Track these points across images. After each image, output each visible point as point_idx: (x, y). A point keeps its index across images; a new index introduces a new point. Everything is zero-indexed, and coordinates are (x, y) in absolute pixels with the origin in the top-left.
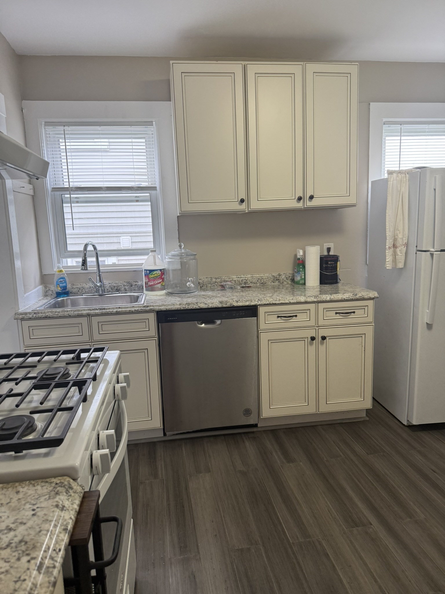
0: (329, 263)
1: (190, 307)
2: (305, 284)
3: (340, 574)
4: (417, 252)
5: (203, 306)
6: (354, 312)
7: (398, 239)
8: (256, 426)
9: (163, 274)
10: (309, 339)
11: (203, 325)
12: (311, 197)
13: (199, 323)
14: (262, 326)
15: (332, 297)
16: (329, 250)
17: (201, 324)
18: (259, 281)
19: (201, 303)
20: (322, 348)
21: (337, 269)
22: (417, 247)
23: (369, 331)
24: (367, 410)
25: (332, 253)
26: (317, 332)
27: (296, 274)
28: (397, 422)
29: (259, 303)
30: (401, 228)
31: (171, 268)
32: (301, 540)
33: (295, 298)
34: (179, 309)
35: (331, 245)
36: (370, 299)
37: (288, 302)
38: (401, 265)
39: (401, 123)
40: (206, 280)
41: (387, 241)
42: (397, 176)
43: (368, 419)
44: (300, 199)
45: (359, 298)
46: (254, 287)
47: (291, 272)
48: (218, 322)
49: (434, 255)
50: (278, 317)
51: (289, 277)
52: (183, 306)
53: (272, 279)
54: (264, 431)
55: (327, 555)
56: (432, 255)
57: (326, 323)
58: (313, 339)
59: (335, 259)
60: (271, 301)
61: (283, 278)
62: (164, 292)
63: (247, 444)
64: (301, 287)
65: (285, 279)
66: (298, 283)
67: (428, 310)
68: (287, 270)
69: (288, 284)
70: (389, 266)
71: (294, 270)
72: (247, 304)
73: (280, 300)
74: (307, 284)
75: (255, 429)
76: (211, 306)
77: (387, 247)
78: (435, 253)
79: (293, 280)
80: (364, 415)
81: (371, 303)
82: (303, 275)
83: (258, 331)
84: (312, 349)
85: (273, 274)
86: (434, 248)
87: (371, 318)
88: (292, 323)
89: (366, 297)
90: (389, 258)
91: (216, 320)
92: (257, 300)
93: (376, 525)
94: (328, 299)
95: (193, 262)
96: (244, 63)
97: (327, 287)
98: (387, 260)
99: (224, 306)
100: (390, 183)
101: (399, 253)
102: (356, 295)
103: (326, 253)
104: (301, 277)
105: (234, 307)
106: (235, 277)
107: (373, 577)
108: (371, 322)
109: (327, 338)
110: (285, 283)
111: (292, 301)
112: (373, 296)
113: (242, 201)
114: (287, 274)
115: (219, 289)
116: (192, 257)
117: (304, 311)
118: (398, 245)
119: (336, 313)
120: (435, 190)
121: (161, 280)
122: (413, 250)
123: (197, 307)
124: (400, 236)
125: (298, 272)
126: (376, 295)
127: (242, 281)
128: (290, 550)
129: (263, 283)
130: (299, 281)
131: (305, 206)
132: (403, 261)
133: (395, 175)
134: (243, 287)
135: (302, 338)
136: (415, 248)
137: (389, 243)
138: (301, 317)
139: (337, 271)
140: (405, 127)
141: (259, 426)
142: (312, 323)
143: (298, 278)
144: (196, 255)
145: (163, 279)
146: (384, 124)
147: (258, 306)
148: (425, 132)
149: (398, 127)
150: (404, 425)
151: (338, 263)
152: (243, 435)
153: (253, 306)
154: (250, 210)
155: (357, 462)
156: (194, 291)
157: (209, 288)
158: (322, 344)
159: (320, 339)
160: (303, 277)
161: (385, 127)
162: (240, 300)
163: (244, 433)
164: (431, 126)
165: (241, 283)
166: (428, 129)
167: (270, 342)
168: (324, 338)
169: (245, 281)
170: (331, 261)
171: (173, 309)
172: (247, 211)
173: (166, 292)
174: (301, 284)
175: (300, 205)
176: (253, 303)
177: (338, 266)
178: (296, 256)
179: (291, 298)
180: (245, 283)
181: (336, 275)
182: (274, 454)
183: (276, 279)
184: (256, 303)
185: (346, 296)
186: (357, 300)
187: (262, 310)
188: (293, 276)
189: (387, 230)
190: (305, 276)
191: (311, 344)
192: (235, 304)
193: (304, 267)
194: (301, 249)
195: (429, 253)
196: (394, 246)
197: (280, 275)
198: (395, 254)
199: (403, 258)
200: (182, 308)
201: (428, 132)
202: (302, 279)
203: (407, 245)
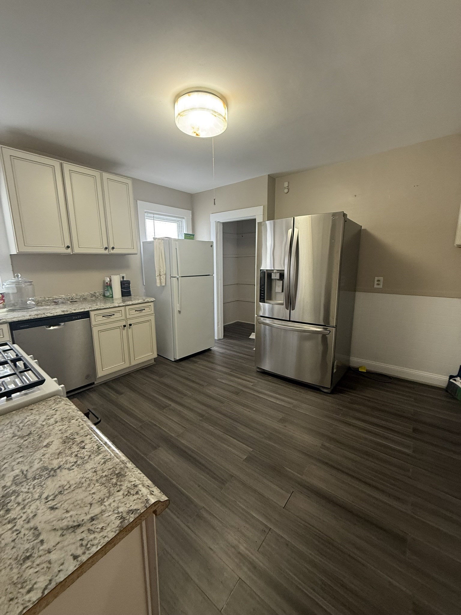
0: (126, 284)
1: (39, 317)
2: (112, 297)
3: (164, 429)
4: (171, 278)
5: (49, 315)
6: (144, 309)
7: (161, 272)
8: (93, 383)
9: (3, 296)
10: (123, 327)
11: (52, 328)
12: (113, 248)
13: (47, 327)
14: (93, 323)
15: (133, 303)
16: (123, 277)
17: (50, 327)
18: (82, 297)
19: (47, 313)
20: (130, 331)
21: (130, 288)
22: (170, 275)
23: (152, 318)
24: (154, 358)
25: (125, 279)
26: (126, 322)
27: (106, 292)
28: (169, 361)
29: (90, 309)
30: (162, 266)
31: (10, 291)
32: (140, 424)
33: (112, 304)
34: (30, 319)
35: (124, 275)
36: (152, 302)
37: (108, 307)
38: (164, 284)
39: (154, 214)
40: (41, 299)
41: (156, 273)
42: (158, 241)
43: (155, 363)
44: (106, 248)
45: (147, 302)
46: (79, 301)
47: (102, 291)
48: (62, 324)
49: (179, 279)
50: (103, 316)
51: (102, 294)
52: (33, 317)
53: (91, 296)
54: (99, 385)
55: (155, 425)
56: (178, 279)
57: (131, 316)
58: (125, 326)
59: (128, 282)
60: (97, 307)
61: (98, 295)
62: (5, 309)
63: (91, 394)
64: (110, 299)
65: (99, 295)
66: (108, 297)
67: (179, 304)
68: (99, 290)
69: (101, 298)
70: (158, 285)
71: (104, 290)
72: (82, 310)
73: (103, 306)
74: (114, 297)
75: (93, 386)
76: (55, 314)
77: (157, 275)
78: (179, 278)
79: (104, 296)
80: (153, 361)
81: (152, 304)
82: (111, 292)
83: (91, 326)
84: (124, 332)
85: (91, 293)
86: (178, 275)
87: (153, 312)
88: (113, 318)
89: (150, 301)
90: (158, 281)
91: (61, 323)
92: (88, 308)
93: (173, 405)
94: (131, 303)
95: (30, 287)
96: (61, 161)
97: (126, 298)
98: (157, 282)
99: (66, 313)
100: (155, 244)
101: (162, 278)
102: (145, 300)
103: (122, 280)
104: (110, 293)
105: (73, 313)
106: (63, 296)
107: (178, 423)
108: (153, 314)
109: (132, 325)
110: (99, 297)
111: (111, 307)
112: (153, 301)
113: (68, 247)
114: (100, 292)
115: (53, 304)
116: (29, 283)
117: (119, 311)
118: (161, 274)
119: (136, 311)
120: (176, 249)
121: (2, 301)
122: (168, 277)
123: (45, 316)
124: (162, 270)
125: (108, 290)
126: (154, 300)
127: (69, 298)
128: (136, 431)
129: (84, 298)
130: (109, 296)
131: (110, 253)
132: (164, 282)
133: (157, 240)
134: (71, 302)
135: (119, 327)
136: (170, 276)
137: (157, 274)
138: (117, 315)
139: (130, 289)
140: (155, 216)
141: (95, 383)
142: (123, 318)
143: (108, 294)
144: (32, 282)
145: (4, 300)
146: (145, 213)
147: (90, 312)
148: (164, 220)
149: (152, 215)
150: (173, 361)
151: (130, 284)
152: (86, 391)
153: (86, 311)
154: (74, 253)
155: (156, 383)
156: (34, 307)
157: (43, 304)
158: (130, 328)
159: (128, 326)
160: (111, 293)
161: (146, 214)
162: (76, 309)
163: (86, 390)
164: (167, 217)
165: (69, 299)
166: (166, 218)
167: (99, 332)
168: (130, 325)
169: (71, 298)
170: (127, 283)
171: (24, 319)
172: (71, 254)
173: (8, 310)
174: (111, 297)
175: (106, 252)
176: (86, 310)
177: (131, 286)
178: (104, 281)
179: (110, 305)
180: (72, 299)
181: (130, 291)
182: (110, 393)
183: (93, 295)
184: (88, 309)
185: (140, 301)
186: (146, 303)
187: (92, 314)
188: (104, 293)
189: (156, 267)
190: (112, 292)
191: (124, 329)
192: (74, 312)
193: (111, 288)
194: (108, 277)
195: (176, 278)
196: (160, 275)
197: (95, 293)
198: (160, 279)
199: (164, 280)
200: (32, 318)
201: (166, 220)
202: (110, 294)
203: (165, 274)
